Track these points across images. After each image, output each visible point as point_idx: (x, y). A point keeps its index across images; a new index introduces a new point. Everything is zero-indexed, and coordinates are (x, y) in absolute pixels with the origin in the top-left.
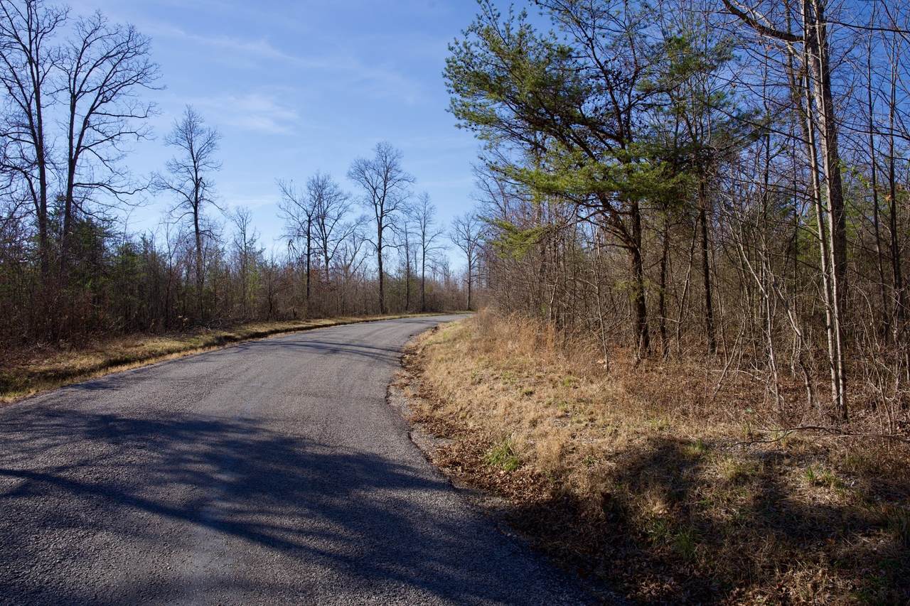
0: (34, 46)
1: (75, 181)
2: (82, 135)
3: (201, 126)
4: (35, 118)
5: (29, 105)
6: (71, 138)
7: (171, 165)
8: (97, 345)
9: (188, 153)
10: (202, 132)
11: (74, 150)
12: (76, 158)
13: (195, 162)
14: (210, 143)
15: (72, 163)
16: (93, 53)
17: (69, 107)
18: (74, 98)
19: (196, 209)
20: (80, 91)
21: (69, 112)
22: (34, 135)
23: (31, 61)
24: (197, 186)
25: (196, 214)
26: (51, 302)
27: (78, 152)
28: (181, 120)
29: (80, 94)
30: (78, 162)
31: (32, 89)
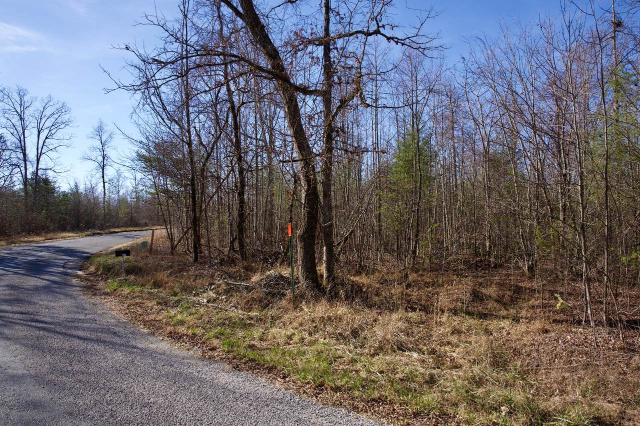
0: (22, 113)
1: (39, 168)
2: (42, 148)
3: (105, 128)
4: (23, 143)
5: (20, 138)
6: (38, 149)
7: (91, 148)
8: (43, 234)
9: (99, 142)
10: (106, 131)
11: (39, 155)
12: (40, 157)
13: (103, 147)
14: (111, 136)
15: (38, 160)
16: (48, 112)
17: (37, 136)
18: (39, 132)
19: (103, 170)
20: (42, 129)
21: (37, 138)
22: (22, 149)
23: (21, 118)
24: (104, 158)
25: (103, 172)
26: (28, 219)
27: (40, 155)
28: (96, 125)
29: (42, 131)
30: (41, 159)
31: (22, 132)
